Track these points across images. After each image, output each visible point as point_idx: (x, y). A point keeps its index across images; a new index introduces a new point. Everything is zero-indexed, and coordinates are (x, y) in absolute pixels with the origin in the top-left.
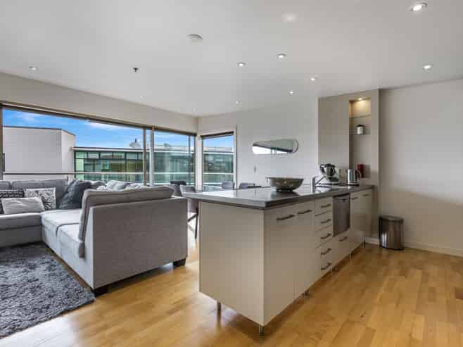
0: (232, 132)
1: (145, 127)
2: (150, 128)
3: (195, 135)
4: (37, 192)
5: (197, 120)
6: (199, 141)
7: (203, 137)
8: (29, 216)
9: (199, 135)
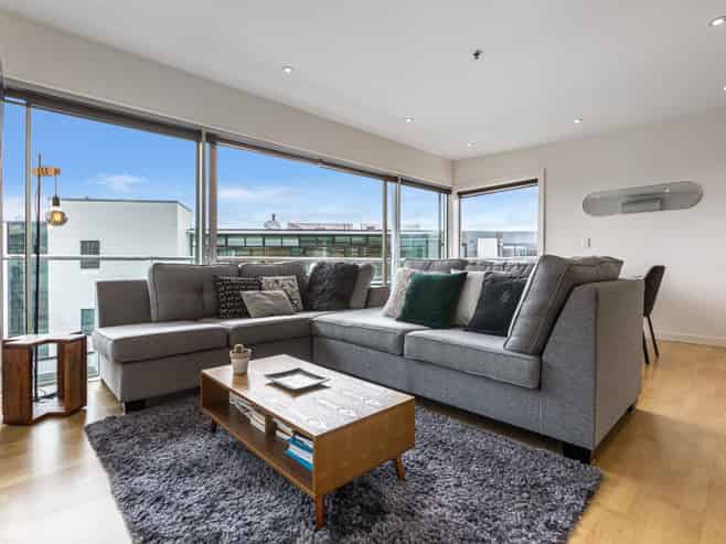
0: (535, 181)
1: (387, 178)
2: (395, 179)
3: (448, 191)
4: (277, 281)
5: (453, 165)
6: (455, 203)
7: (460, 195)
8: (284, 322)
9: (455, 192)
